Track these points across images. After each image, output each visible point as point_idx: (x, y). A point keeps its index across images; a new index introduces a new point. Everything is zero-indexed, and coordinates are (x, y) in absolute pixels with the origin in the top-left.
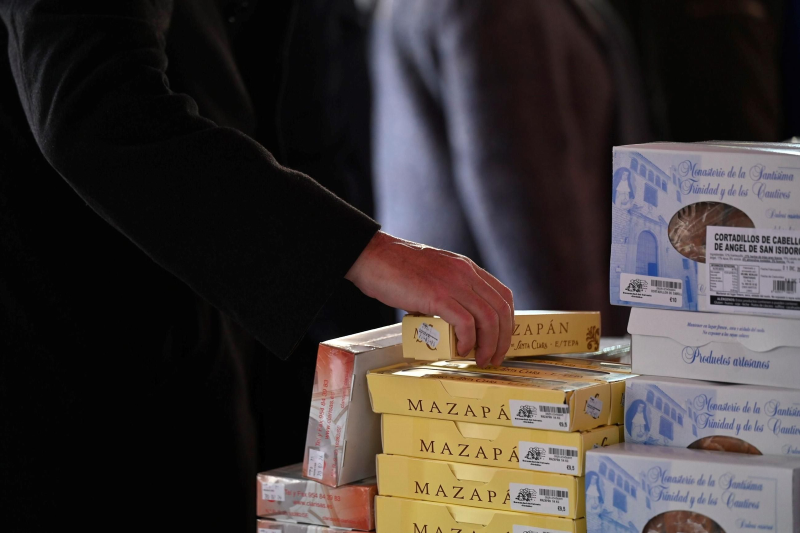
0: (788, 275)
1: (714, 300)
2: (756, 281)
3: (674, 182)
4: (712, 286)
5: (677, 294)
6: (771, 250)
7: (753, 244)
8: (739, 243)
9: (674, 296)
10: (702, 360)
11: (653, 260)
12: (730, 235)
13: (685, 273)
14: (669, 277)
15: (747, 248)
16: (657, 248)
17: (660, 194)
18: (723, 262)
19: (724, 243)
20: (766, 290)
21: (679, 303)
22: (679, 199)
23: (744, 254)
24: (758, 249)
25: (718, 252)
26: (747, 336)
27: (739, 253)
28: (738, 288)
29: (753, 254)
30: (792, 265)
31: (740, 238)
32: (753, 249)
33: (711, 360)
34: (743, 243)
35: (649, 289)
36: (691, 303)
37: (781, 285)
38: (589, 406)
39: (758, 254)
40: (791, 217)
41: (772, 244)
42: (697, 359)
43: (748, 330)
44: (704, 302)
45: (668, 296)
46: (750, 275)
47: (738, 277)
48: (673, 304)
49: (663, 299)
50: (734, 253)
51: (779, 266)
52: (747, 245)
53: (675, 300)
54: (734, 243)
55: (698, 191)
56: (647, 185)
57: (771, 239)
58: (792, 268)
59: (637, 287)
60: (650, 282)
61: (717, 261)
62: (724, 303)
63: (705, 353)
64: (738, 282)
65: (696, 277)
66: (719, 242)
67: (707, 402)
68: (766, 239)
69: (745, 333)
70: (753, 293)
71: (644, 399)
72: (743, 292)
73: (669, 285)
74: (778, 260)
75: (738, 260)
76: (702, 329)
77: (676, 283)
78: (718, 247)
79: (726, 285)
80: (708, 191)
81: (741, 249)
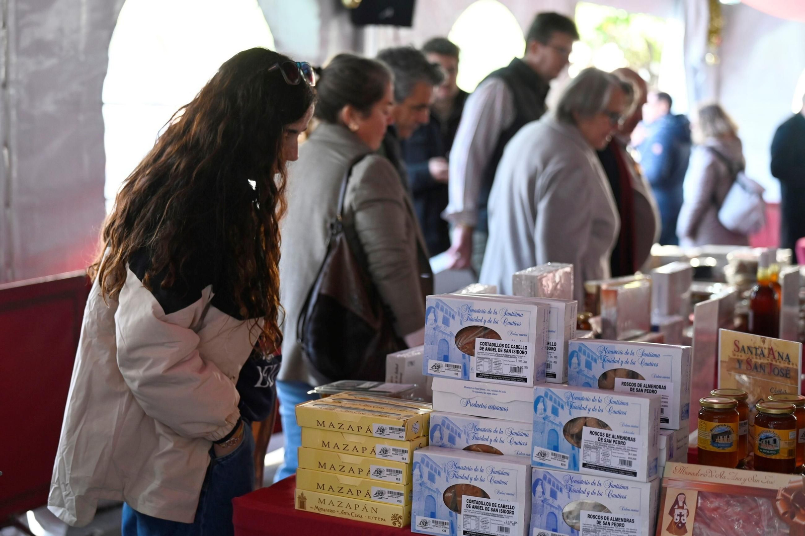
0: (519, 364)
1: (478, 375)
2: (501, 367)
3: (459, 315)
4: (478, 368)
5: (459, 371)
6: (510, 351)
7: (500, 348)
8: (493, 347)
9: (457, 372)
10: (471, 405)
11: (446, 354)
12: (488, 343)
13: (464, 361)
14: (455, 362)
15: (497, 350)
16: (448, 348)
17: (451, 320)
18: (484, 356)
19: (485, 347)
20: (506, 371)
21: (460, 375)
22: (461, 324)
23: (495, 352)
24: (503, 351)
25: (481, 351)
26: (496, 394)
27: (492, 352)
28: (492, 370)
29: (500, 353)
30: (521, 359)
31: (494, 345)
32: (500, 350)
33: (476, 405)
34: (495, 347)
35: (443, 368)
36: (466, 375)
37: (514, 369)
38: (414, 428)
39: (503, 353)
40: (521, 335)
41: (510, 348)
42: (469, 405)
43: (497, 391)
44: (473, 376)
45: (454, 372)
46: (498, 364)
47: (491, 364)
48: (456, 376)
49: (451, 373)
50: (490, 352)
51: (514, 360)
52: (497, 348)
53: (457, 374)
54: (490, 347)
55: (472, 320)
56: (444, 316)
57: (510, 346)
58: (521, 361)
59: (437, 367)
60: (444, 365)
61: (481, 356)
62: (483, 377)
63: (473, 402)
64: (492, 367)
65: (469, 364)
66: (482, 346)
67: (474, 427)
68: (507, 346)
69: (495, 393)
70: (499, 373)
71: (440, 424)
72: (494, 372)
73: (455, 367)
74: (514, 357)
75: (492, 356)
76: (472, 389)
77: (458, 366)
78: (482, 349)
79: (485, 368)
80: (477, 320)
81: (494, 350)
